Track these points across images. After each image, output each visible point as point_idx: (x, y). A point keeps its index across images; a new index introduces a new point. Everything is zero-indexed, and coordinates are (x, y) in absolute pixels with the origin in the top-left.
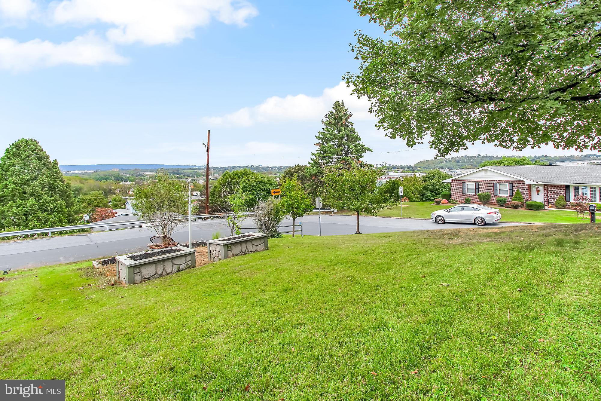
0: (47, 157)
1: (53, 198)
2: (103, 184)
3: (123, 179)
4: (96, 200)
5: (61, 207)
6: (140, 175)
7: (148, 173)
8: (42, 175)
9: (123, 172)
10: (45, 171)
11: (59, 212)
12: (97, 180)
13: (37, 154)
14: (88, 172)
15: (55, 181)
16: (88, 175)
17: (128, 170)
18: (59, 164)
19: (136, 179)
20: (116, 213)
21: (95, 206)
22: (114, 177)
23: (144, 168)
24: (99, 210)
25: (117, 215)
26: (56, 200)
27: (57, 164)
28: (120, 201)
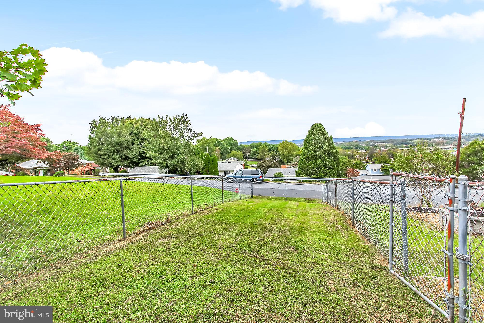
0: (327, 134)
1: (330, 160)
2: (348, 152)
3: (361, 148)
4: (347, 162)
5: (334, 166)
6: (373, 145)
7: (379, 143)
8: (325, 146)
9: (360, 143)
10: (326, 143)
11: (333, 169)
12: (344, 149)
13: (322, 132)
14: (338, 143)
15: (331, 149)
16: (338, 145)
17: (364, 141)
18: (333, 138)
19: (370, 148)
20: (360, 173)
21: (347, 167)
22: (354, 146)
23: (376, 140)
24: (349, 169)
25: (360, 174)
26: (331, 161)
27: (332, 138)
28: (360, 164)
